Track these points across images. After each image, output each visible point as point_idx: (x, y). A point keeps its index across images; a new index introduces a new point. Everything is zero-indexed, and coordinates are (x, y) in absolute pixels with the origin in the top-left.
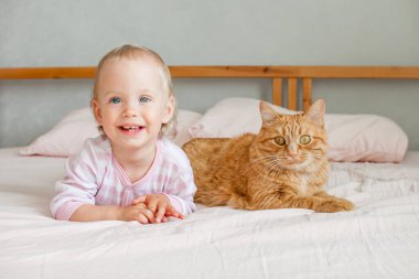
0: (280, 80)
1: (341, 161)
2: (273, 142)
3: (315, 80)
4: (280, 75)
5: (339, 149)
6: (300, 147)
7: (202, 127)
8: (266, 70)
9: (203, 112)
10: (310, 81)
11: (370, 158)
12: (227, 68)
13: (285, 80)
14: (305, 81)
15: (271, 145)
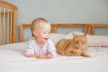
0: (87, 27)
1: (97, 47)
2: (76, 42)
3: (95, 27)
4: (87, 26)
5: (97, 44)
6: (81, 43)
7: (65, 38)
8: (83, 25)
9: (67, 34)
10: (94, 27)
11: (105, 46)
12: (74, 24)
13: (88, 27)
14: (93, 27)
15: (75, 42)
